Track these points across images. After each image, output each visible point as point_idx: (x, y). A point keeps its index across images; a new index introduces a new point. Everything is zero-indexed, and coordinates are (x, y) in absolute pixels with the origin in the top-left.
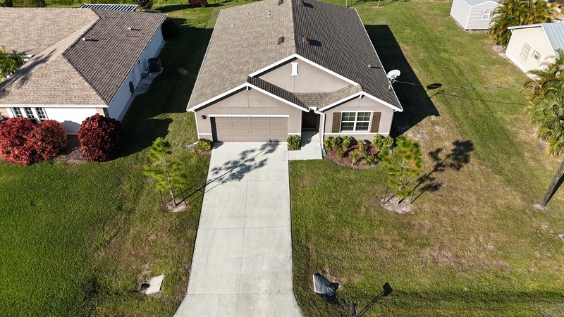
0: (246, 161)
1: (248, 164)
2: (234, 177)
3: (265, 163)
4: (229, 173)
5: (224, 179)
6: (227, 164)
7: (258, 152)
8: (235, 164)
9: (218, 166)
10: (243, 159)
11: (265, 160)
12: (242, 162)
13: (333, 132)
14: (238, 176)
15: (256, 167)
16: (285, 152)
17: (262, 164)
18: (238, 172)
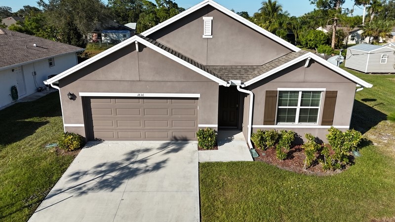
0: (133, 163)
1: (135, 166)
2: (104, 185)
3: (163, 165)
4: (98, 180)
5: (84, 189)
6: (100, 166)
7: (155, 151)
8: (113, 167)
9: (83, 168)
10: (128, 160)
11: (164, 162)
12: (126, 164)
13: (266, 122)
14: (112, 185)
15: (147, 171)
16: (194, 152)
17: (157, 167)
18: (113, 177)
